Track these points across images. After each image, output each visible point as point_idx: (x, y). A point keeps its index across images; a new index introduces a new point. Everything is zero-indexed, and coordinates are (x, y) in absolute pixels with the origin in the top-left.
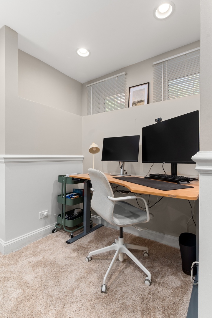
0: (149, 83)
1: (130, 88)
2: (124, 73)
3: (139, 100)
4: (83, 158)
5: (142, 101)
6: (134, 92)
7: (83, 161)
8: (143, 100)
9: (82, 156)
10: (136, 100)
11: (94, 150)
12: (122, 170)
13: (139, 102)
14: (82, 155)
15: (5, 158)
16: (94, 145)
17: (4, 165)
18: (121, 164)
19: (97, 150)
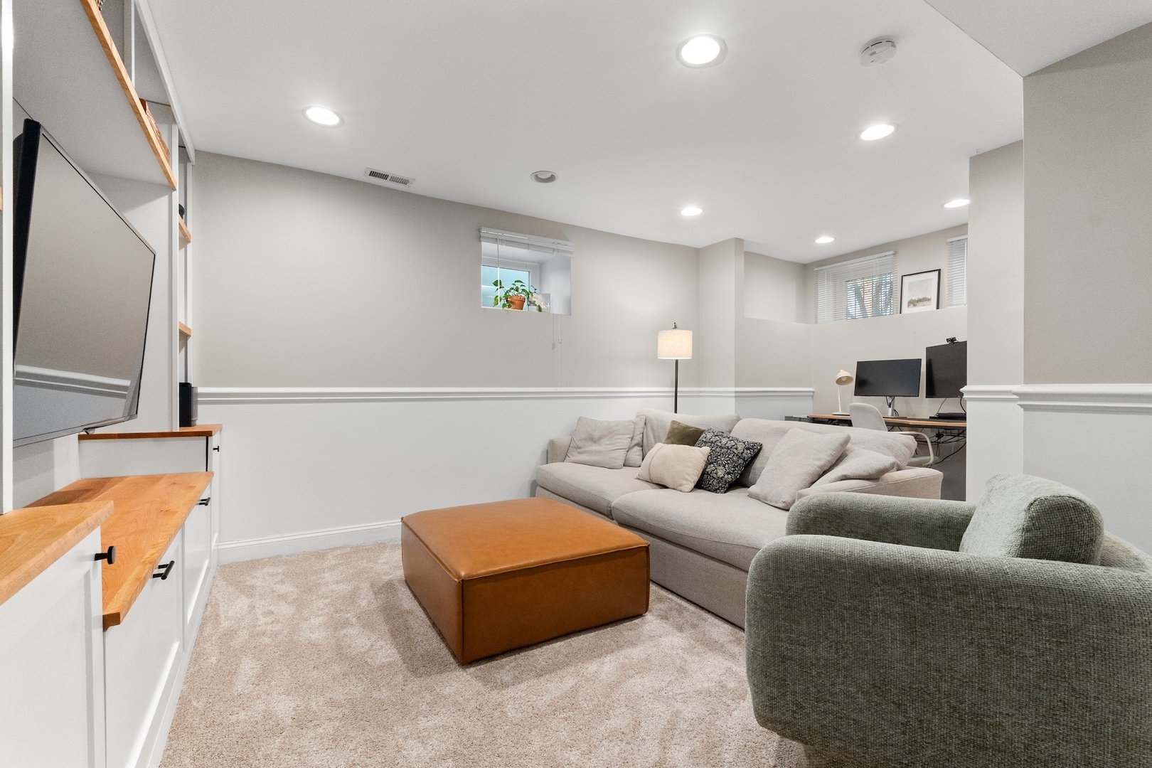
0: (939, 270)
1: (902, 276)
2: (892, 252)
3: (921, 298)
4: (813, 392)
5: (926, 300)
6: (910, 283)
7: (813, 397)
8: (929, 297)
9: (812, 389)
10: (916, 298)
11: (844, 380)
12: (890, 409)
13: (920, 300)
14: (811, 387)
15: (736, 392)
16: (843, 374)
17: (734, 400)
18: (890, 401)
19: (848, 379)
